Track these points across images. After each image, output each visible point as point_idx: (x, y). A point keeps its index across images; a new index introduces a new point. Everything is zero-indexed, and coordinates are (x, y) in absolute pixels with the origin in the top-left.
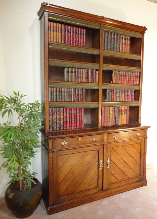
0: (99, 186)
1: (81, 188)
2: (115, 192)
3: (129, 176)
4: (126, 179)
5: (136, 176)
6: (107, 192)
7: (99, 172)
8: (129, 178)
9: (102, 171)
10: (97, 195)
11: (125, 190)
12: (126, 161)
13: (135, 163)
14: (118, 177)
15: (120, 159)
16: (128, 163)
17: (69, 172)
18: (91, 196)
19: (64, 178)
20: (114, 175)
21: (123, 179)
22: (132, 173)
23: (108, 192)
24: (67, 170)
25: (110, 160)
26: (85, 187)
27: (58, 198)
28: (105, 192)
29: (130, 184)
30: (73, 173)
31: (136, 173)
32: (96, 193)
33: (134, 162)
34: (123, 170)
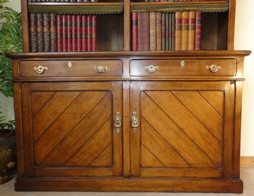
0: (114, 165)
1: (77, 160)
2: (153, 186)
3: (191, 160)
4: (182, 166)
5: (212, 165)
6: (131, 180)
7: (115, 136)
8: (190, 166)
9: (120, 136)
10: (108, 181)
11: (178, 189)
12: (181, 125)
13: (208, 136)
14: (160, 157)
15: (166, 118)
16: (186, 131)
17: (51, 125)
18: (96, 180)
19: (43, 133)
20: (152, 150)
21: (175, 163)
22: (200, 156)
23: (133, 181)
24: (49, 120)
25: (141, 117)
26: (85, 160)
27: (34, 167)
28: (126, 180)
29: (195, 178)
30: (60, 129)
31: (212, 158)
32: (108, 177)
33: (204, 131)
34: (174, 143)
